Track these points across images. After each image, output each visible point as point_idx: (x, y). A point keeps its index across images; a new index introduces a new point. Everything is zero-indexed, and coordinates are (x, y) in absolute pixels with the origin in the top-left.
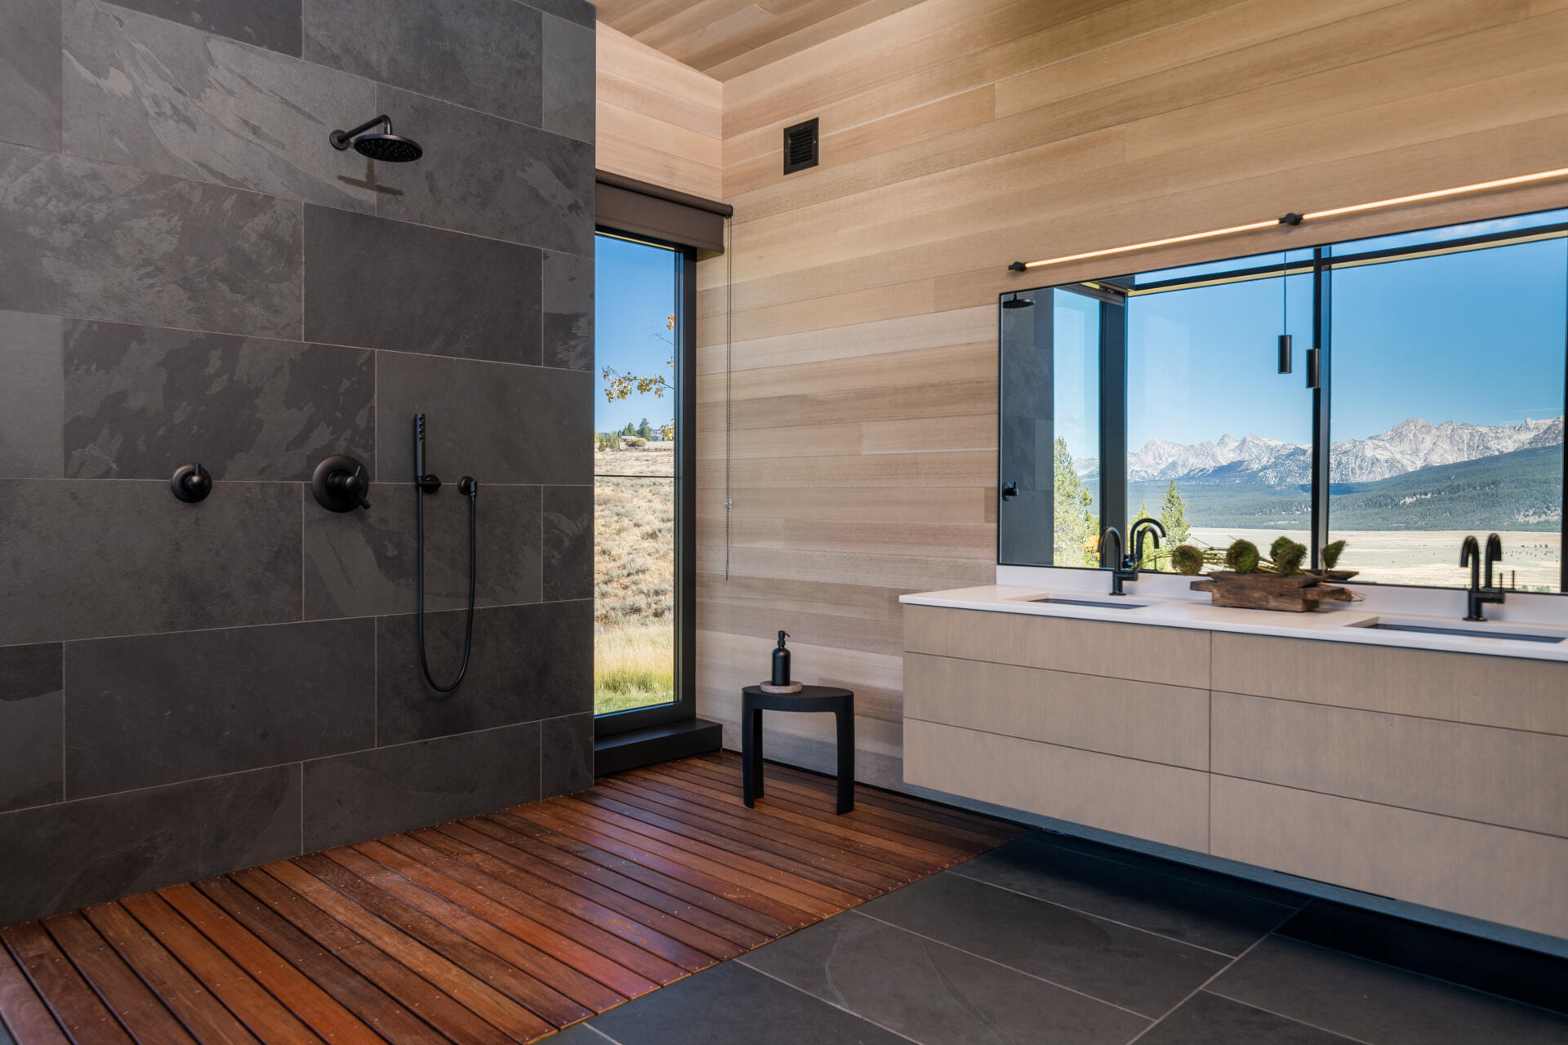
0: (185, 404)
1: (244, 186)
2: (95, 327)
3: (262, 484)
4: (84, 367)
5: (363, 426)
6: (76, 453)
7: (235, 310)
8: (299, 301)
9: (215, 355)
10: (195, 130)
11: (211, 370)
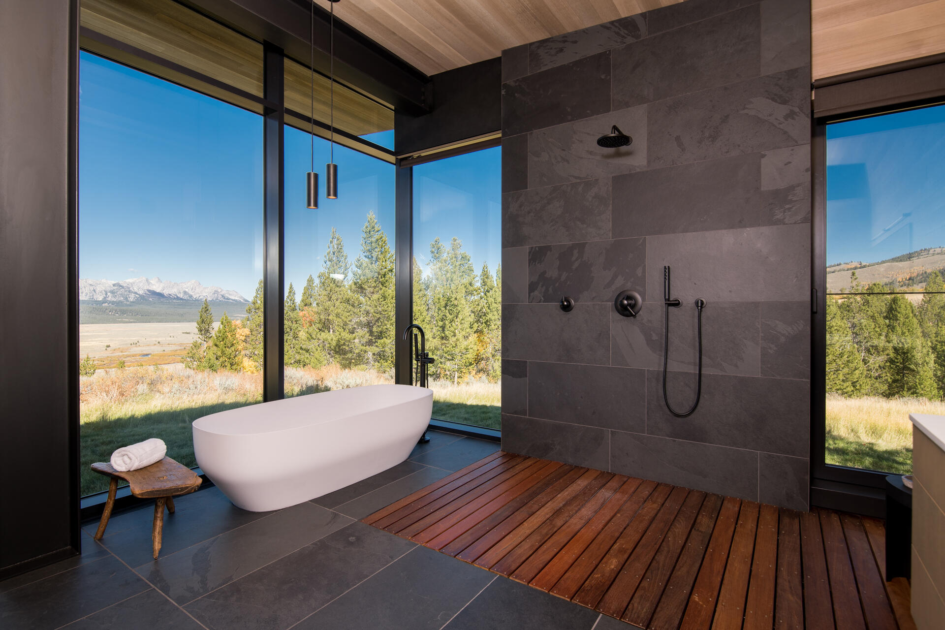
0: (565, 273)
1: (587, 178)
2: (537, 249)
3: (594, 304)
4: (534, 263)
5: (640, 275)
6: (532, 294)
7: (583, 232)
8: (609, 221)
9: (576, 252)
10: (569, 163)
11: (574, 258)
